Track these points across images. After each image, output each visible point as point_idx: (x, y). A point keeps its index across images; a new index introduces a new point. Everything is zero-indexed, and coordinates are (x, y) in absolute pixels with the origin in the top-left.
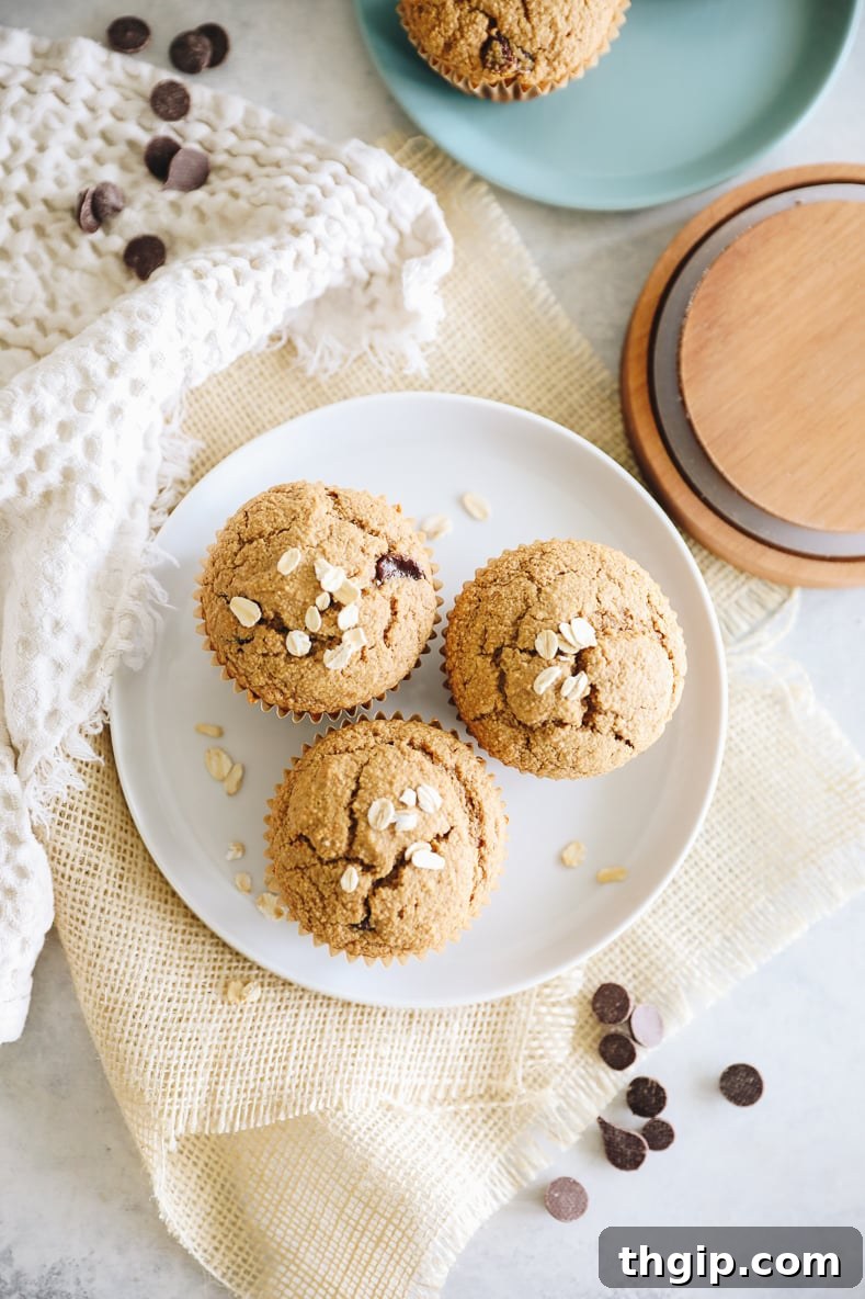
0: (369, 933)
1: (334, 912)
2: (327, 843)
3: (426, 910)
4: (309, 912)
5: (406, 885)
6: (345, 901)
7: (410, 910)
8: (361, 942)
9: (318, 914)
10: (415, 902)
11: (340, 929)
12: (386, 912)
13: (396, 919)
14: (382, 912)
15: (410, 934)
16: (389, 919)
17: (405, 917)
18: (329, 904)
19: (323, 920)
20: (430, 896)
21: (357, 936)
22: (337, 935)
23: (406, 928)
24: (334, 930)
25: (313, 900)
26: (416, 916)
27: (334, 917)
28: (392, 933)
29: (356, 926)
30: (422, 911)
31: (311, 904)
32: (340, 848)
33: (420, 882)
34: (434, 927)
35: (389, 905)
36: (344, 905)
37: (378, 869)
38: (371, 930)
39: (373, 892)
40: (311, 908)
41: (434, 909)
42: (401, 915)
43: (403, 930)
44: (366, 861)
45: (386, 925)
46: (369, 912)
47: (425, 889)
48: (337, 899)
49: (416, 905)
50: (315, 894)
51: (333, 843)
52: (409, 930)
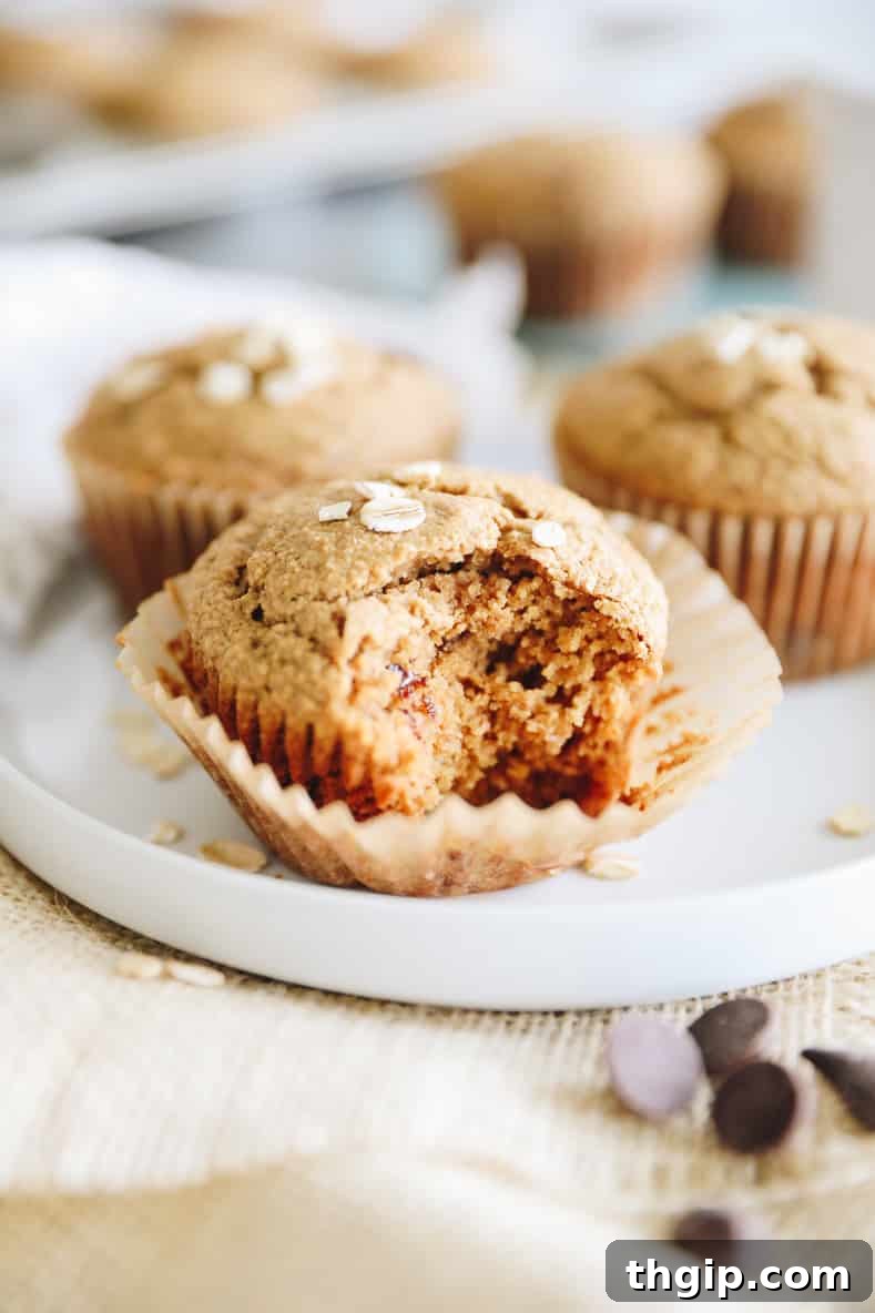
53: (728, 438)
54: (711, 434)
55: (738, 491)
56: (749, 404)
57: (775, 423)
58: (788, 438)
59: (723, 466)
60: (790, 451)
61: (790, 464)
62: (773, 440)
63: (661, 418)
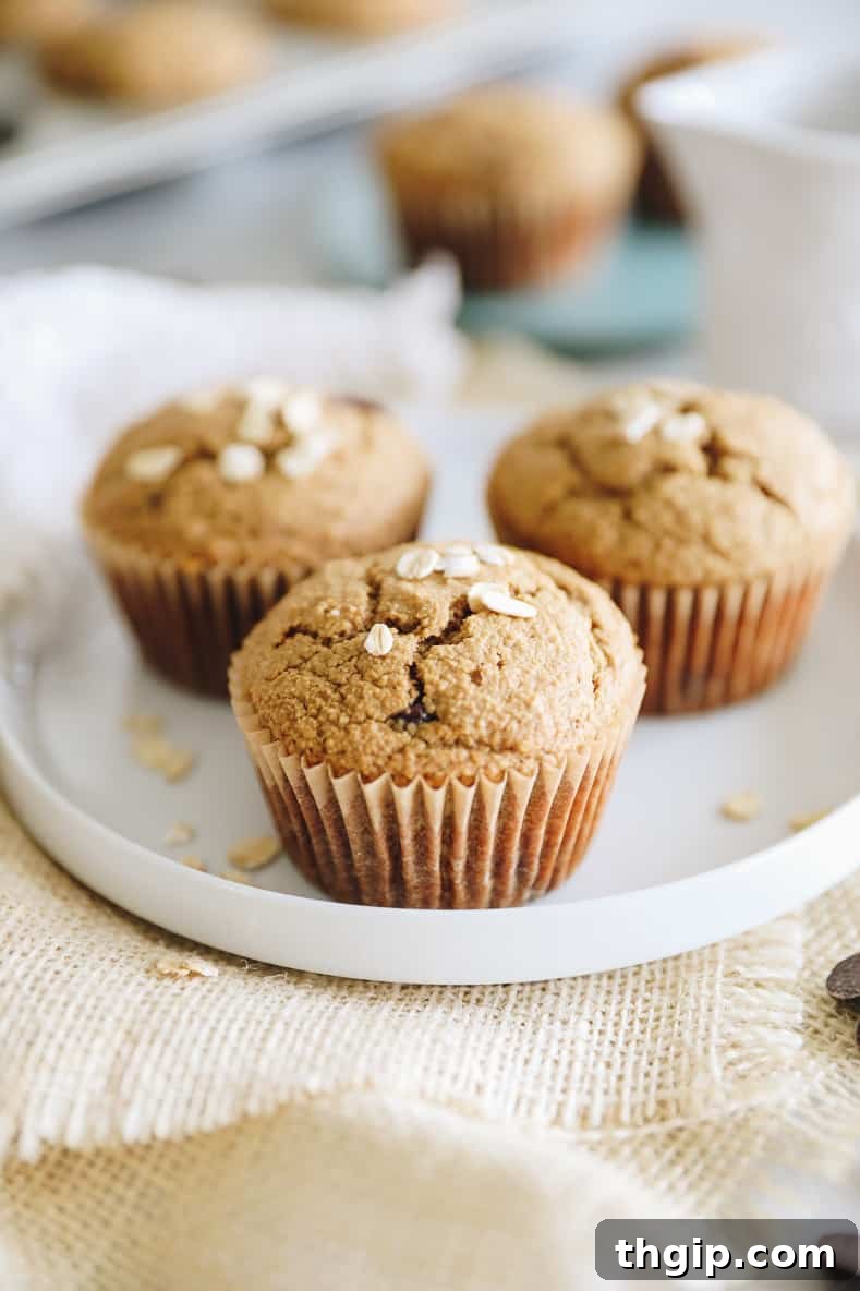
0: (426, 725)
1: (361, 697)
2: (335, 612)
3: (519, 671)
4: (315, 717)
5: (477, 635)
6: (376, 676)
7: (490, 670)
8: (415, 746)
9: (333, 712)
10: (497, 659)
11: (374, 727)
12: (449, 676)
13: (471, 688)
14: (442, 677)
15: (499, 710)
16: (458, 688)
17: (484, 680)
18: (349, 690)
19: (344, 719)
20: (521, 651)
21: (406, 737)
22: (371, 738)
23: (489, 697)
24: (364, 732)
25: (323, 696)
26: (503, 678)
27: (360, 706)
28: (466, 710)
29: (401, 715)
30: (513, 674)
31: (319, 701)
32: (357, 613)
33: (499, 632)
34: (539, 703)
35: (454, 664)
36: (375, 682)
37: (426, 622)
38: (433, 717)
39: (422, 655)
40: (319, 709)
41: (533, 672)
42: (476, 677)
43: (485, 701)
44: (404, 618)
45: (454, 697)
46: (419, 685)
47: (511, 643)
48: (362, 678)
49: (500, 665)
50: (322, 684)
51: (345, 610)
52: (495, 701)
53: (628, 515)
54: (615, 509)
55: (635, 564)
56: (648, 484)
57: (669, 504)
58: (680, 517)
59: (623, 541)
60: (681, 529)
61: (681, 541)
62: (667, 519)
63: (573, 493)
